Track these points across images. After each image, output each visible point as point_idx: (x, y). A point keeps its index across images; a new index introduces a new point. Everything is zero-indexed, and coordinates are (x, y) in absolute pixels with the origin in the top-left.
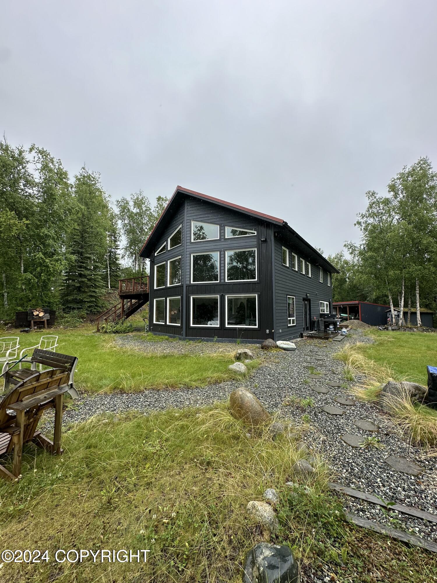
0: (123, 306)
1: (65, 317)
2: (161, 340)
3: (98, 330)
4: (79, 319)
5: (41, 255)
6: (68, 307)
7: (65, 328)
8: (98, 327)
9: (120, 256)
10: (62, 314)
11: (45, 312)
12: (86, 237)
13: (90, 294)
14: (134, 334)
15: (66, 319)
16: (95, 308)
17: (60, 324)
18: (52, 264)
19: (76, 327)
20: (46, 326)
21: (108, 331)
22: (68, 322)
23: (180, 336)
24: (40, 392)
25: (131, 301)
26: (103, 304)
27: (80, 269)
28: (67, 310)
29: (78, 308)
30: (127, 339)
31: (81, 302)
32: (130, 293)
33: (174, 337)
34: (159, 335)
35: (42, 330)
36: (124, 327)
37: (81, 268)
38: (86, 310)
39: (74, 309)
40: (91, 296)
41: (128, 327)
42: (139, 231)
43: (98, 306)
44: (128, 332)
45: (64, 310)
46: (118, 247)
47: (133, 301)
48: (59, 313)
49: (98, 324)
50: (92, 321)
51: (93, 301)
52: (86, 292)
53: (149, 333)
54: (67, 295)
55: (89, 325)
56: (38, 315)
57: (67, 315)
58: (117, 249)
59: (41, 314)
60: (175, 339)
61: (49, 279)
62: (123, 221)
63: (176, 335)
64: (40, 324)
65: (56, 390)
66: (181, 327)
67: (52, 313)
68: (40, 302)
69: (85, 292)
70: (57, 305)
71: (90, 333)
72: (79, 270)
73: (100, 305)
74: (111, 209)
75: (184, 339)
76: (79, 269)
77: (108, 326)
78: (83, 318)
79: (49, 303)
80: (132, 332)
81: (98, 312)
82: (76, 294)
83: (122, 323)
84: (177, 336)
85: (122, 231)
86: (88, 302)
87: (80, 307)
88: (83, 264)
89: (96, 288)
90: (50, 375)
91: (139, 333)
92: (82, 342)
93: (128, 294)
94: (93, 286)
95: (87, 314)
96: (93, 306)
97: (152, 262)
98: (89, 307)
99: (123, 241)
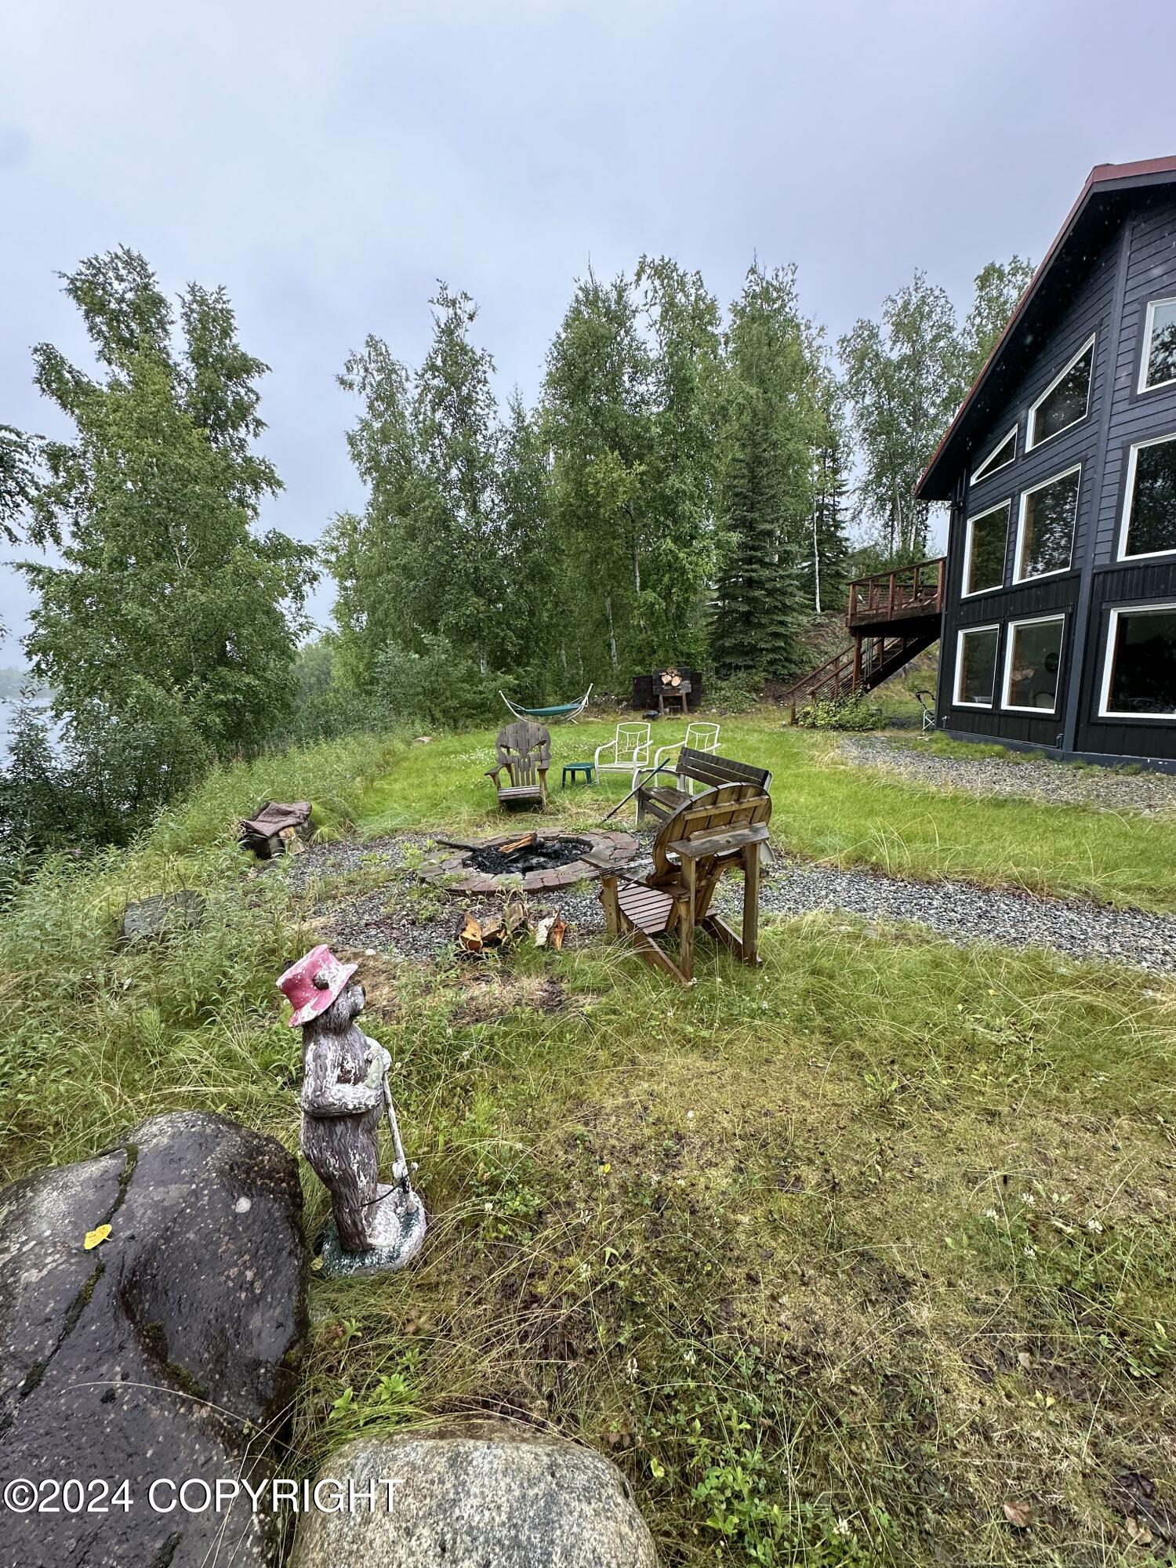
0: (859, 656)
1: (721, 689)
2: (978, 755)
3: (794, 721)
4: (749, 692)
5: (668, 544)
6: (724, 665)
7: (721, 714)
8: (794, 713)
9: (848, 515)
10: (713, 680)
11: (683, 677)
12: (762, 477)
13: (773, 629)
14: (887, 734)
15: (723, 692)
16: (783, 666)
17: (710, 704)
18: (691, 564)
19: (743, 711)
20: (685, 707)
21: (819, 723)
22: (726, 699)
23: (1051, 748)
24: (718, 829)
25: (882, 641)
26: (804, 654)
27: (749, 567)
28: (724, 672)
29: (748, 667)
30: (872, 746)
31: (753, 651)
32: (880, 619)
33: (1026, 750)
34: (971, 741)
35: (679, 716)
36: (861, 716)
37: (751, 563)
38: (764, 671)
39: (738, 668)
40: (776, 635)
41: (872, 716)
42: (908, 423)
43: (790, 661)
44: (872, 729)
45: (717, 672)
46: (844, 489)
47: (889, 642)
48: (708, 680)
49: (794, 705)
50: (777, 699)
51: (780, 647)
52: (764, 626)
53: (938, 734)
54: (722, 637)
55: (771, 708)
56: (669, 684)
57: (724, 684)
58: (841, 494)
59: (676, 682)
60: (1032, 755)
61: (686, 600)
62: (857, 402)
63: (1033, 745)
64: (675, 704)
65: (746, 831)
66: (1058, 720)
67: (694, 678)
68: (671, 655)
69: (760, 626)
70: (702, 660)
71: (776, 727)
72: (747, 571)
73: (795, 657)
74: (826, 374)
75: (1064, 759)
76: (746, 567)
77: (820, 711)
78: (757, 690)
79: (689, 655)
80: (883, 728)
81: (790, 675)
82: (741, 632)
83: (856, 704)
84: (1039, 746)
85: (857, 435)
86: (767, 650)
87: (751, 663)
88: (755, 553)
89: (785, 614)
90: (735, 797)
91: (902, 734)
92: (763, 746)
93: (875, 621)
94: (780, 610)
95: (767, 680)
96: (780, 660)
97: (959, 509)
98: (772, 663)
99: (858, 466)
